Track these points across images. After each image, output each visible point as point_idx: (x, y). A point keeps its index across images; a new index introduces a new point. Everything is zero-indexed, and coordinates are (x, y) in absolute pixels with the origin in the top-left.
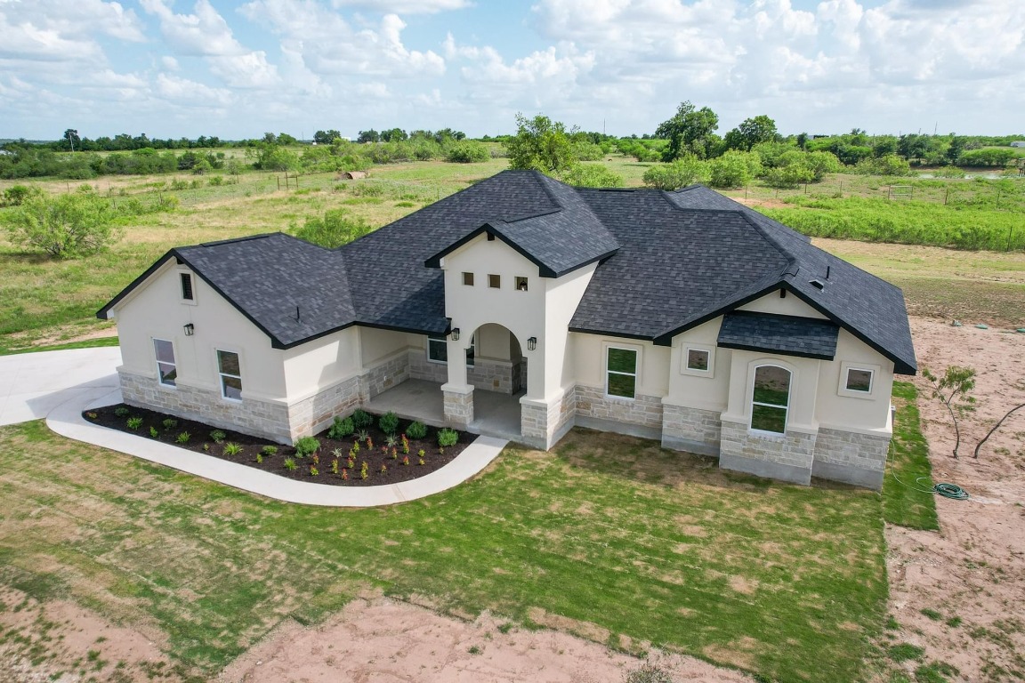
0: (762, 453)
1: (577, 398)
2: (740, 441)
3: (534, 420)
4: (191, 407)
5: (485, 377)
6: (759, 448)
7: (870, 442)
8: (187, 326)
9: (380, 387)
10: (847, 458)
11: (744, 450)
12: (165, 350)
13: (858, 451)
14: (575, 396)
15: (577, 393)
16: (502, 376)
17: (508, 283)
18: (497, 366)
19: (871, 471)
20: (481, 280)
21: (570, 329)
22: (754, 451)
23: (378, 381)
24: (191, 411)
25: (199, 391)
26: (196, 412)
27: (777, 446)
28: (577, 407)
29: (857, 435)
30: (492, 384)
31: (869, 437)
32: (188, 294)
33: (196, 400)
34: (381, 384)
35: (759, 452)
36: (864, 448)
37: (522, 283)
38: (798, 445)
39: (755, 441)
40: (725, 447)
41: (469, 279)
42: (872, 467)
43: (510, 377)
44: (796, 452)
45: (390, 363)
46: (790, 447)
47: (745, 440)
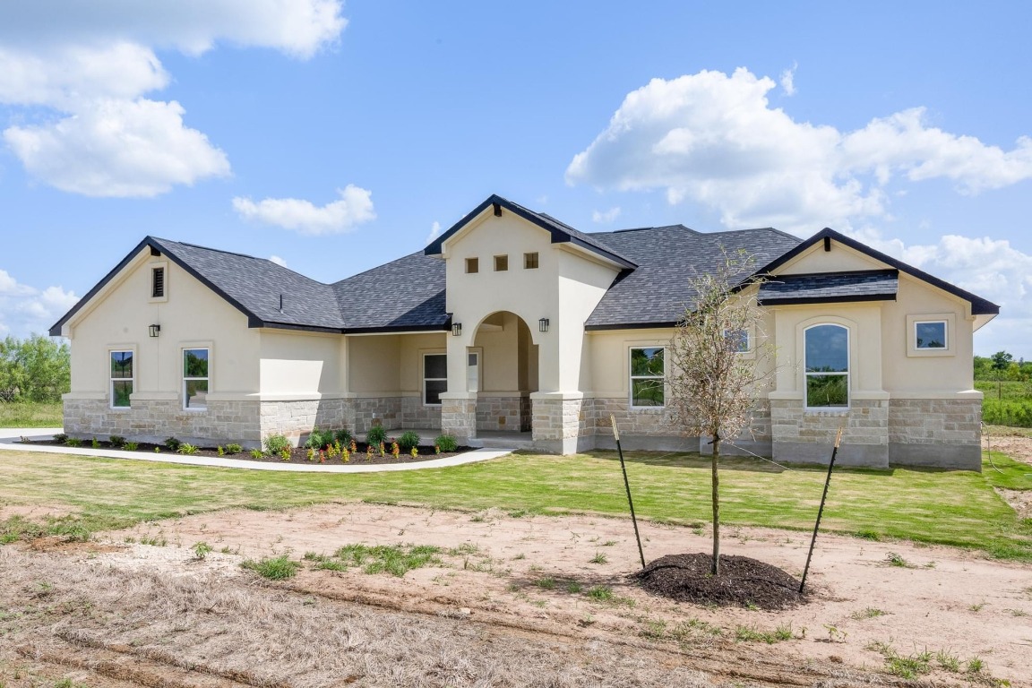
0: (824, 434)
1: (597, 415)
2: (794, 423)
3: (548, 418)
4: (145, 426)
5: (490, 413)
6: (820, 427)
7: (958, 408)
8: (154, 326)
9: (368, 425)
10: (931, 434)
11: (802, 433)
12: (123, 364)
13: (943, 423)
14: (594, 411)
15: (596, 408)
16: (509, 410)
17: (516, 262)
18: (503, 399)
19: (964, 447)
20: (487, 264)
21: (587, 328)
22: (814, 433)
23: (366, 416)
24: (144, 431)
25: (157, 404)
26: (150, 432)
27: (842, 422)
28: (597, 425)
29: (938, 402)
30: (497, 422)
31: (954, 402)
32: (158, 290)
33: (152, 416)
34: (369, 421)
35: (820, 433)
36: (950, 417)
37: (532, 261)
38: (866, 417)
39: (813, 420)
40: (778, 432)
41: (472, 266)
42: (965, 442)
43: (518, 410)
44: (865, 425)
45: (380, 400)
46: (857, 421)
47: (802, 420)
